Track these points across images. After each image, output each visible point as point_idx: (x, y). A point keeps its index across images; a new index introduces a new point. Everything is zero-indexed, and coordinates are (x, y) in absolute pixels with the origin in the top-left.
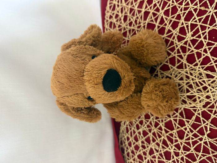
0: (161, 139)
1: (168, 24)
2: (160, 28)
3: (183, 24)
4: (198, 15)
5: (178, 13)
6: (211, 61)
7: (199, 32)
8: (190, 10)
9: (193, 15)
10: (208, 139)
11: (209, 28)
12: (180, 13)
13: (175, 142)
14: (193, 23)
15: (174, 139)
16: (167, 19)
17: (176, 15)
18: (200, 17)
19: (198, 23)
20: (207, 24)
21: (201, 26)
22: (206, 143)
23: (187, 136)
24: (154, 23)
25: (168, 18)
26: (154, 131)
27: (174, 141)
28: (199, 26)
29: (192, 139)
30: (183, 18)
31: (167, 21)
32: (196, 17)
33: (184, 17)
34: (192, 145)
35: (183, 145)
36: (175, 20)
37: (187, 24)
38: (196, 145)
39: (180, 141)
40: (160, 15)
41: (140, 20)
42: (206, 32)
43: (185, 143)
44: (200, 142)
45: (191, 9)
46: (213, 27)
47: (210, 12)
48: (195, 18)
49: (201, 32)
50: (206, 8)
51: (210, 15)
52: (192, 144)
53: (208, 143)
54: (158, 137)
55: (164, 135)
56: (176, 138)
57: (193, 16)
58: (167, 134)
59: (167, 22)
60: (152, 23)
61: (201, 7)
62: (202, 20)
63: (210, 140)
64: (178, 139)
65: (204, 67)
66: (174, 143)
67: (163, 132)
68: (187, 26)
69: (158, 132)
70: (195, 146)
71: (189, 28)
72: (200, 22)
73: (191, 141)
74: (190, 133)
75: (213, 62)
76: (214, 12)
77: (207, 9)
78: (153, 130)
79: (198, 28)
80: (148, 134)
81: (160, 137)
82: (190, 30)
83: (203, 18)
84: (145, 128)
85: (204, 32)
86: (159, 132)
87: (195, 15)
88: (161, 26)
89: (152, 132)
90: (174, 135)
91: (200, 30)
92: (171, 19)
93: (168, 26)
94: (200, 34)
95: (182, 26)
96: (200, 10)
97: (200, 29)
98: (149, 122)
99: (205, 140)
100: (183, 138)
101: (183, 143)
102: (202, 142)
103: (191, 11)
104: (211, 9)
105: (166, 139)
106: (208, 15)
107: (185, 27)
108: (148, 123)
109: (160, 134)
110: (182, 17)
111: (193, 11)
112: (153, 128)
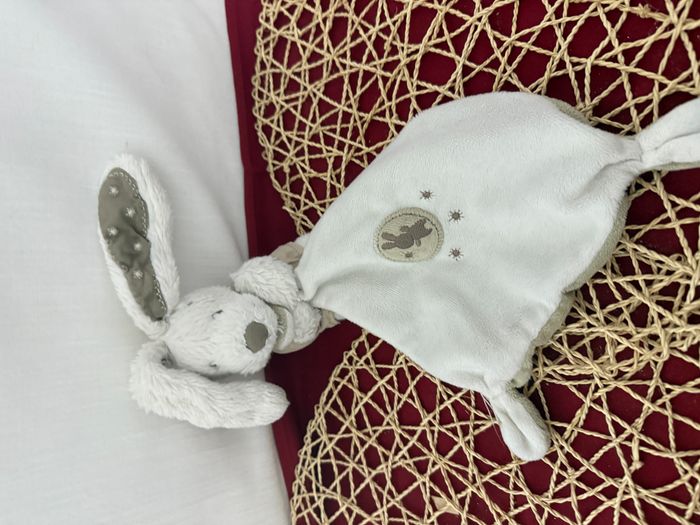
0: (463, 494)
1: (503, 60)
2: (473, 74)
3: (561, 65)
4: (622, 37)
5: (544, 24)
6: (666, 211)
7: (626, 100)
8: (594, 14)
9: (605, 33)
10: (637, 492)
11: (662, 86)
12: (554, 22)
13: (516, 507)
14: (602, 63)
15: (512, 493)
16: (500, 43)
17: (537, 29)
18: (631, 45)
19: (621, 66)
20: (656, 72)
21: (632, 77)
22: (627, 505)
23: (557, 483)
24: (452, 54)
25: (504, 38)
26: (437, 467)
27: (512, 502)
28: (624, 78)
29: (579, 491)
30: (563, 43)
31: (502, 49)
32: (615, 43)
33: (570, 38)
34: (578, 515)
35: (546, 515)
36: (534, 48)
37: (579, 68)
38: (594, 514)
39: (532, 501)
40: (476, 27)
41: (394, 39)
42: (650, 102)
43: (554, 506)
44: (608, 504)
45: (595, 10)
46: (679, 83)
47: (671, 26)
48: (610, 47)
49: (630, 102)
50: (653, 11)
51: (670, 38)
52: (580, 511)
53: (637, 504)
54: (452, 491)
55: (474, 481)
56: (521, 490)
57: (604, 39)
58: (487, 478)
59: (503, 54)
60: (445, 53)
61: (637, 6)
62: (639, 56)
63: (644, 492)
64: (526, 492)
65: (640, 230)
66: (512, 508)
67: (472, 469)
68: (580, 75)
69: (454, 473)
70: (590, 518)
71: (587, 81)
72: (627, 63)
73: (573, 499)
74: (570, 470)
75: (671, 213)
76: (685, 28)
77: (657, 16)
78: (434, 464)
79: (621, 85)
80: (415, 480)
81: (460, 488)
82: (587, 91)
83: (640, 48)
84: (404, 457)
85: (643, 99)
86: (457, 470)
87: (612, 34)
88: (478, 68)
89: (431, 470)
90: (512, 480)
91: (629, 95)
92: (519, 44)
93: (505, 71)
94: (628, 109)
95: (560, 73)
96: (629, 14)
97: (627, 87)
98: (416, 437)
99: (625, 493)
100: (547, 490)
101: (547, 509)
102: (615, 503)
103: (598, 17)
104: (673, 17)
105: (483, 494)
106: (661, 40)
107: (572, 76)
108: (413, 441)
109: (461, 478)
110: (560, 40)
111: (604, 18)
112: (433, 456)
